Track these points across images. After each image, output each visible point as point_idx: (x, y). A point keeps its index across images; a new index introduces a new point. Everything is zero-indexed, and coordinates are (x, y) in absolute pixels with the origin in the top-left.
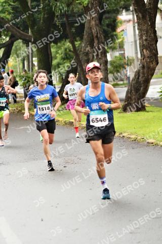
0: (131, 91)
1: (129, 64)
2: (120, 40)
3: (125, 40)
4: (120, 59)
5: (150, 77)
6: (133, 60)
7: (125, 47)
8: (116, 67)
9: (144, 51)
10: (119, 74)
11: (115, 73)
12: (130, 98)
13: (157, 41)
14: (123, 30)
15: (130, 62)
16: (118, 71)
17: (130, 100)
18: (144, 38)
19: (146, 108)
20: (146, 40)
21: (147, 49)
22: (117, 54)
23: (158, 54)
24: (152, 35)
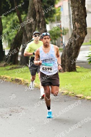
0: (65, 55)
1: (64, 33)
2: (57, 14)
3: (62, 14)
4: (58, 29)
5: (80, 44)
6: (68, 30)
7: (62, 20)
8: (54, 36)
9: (76, 23)
10: (56, 41)
11: (53, 41)
12: (64, 61)
13: (86, 16)
14: (60, 6)
15: (65, 32)
16: (55, 39)
17: (64, 62)
18: (76, 13)
19: (77, 69)
20: (77, 15)
21: (78, 22)
22: (55, 25)
23: (87, 26)
24: (83, 11)
